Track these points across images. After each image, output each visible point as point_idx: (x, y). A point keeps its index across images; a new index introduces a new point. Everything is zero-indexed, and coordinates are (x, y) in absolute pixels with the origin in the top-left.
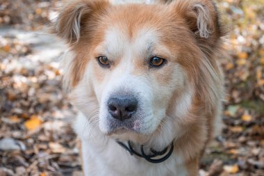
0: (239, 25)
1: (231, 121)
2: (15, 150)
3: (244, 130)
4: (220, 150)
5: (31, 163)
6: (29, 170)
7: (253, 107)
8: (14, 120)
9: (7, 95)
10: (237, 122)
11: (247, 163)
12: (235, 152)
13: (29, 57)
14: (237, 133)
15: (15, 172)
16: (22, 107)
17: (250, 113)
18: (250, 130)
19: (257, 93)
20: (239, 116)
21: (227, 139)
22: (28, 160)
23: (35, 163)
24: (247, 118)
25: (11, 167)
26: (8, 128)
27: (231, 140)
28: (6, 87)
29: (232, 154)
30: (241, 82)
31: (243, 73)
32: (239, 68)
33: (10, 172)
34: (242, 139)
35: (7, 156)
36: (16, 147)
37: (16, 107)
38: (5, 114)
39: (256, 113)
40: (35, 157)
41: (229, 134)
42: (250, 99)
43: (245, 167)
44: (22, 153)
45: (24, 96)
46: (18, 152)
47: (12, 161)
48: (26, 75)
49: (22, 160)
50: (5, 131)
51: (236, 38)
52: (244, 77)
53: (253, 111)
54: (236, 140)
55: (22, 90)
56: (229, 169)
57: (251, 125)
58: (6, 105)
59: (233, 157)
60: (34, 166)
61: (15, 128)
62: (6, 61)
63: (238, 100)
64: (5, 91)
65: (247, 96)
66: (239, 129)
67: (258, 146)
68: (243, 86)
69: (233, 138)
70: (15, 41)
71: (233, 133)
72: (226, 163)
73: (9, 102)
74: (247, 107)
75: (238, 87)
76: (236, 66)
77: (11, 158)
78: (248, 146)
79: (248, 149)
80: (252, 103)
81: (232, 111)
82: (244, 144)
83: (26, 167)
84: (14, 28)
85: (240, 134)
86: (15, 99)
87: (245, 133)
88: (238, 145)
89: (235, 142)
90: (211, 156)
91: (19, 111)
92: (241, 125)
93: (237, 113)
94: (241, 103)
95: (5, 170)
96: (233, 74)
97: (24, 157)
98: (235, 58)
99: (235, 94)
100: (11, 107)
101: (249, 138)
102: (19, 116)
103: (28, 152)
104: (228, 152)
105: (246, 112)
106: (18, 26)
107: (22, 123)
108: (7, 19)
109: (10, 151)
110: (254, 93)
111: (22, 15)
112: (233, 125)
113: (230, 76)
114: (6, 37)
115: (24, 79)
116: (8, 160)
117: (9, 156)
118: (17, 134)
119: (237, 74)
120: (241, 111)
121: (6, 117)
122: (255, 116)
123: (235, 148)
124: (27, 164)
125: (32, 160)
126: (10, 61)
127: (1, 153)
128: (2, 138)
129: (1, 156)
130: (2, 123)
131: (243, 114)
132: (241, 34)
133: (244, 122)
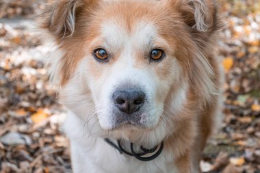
0: (253, 11)
1: (241, 111)
2: (20, 144)
3: (253, 120)
4: (226, 141)
5: (35, 157)
6: (32, 165)
8: (20, 114)
9: (15, 88)
10: (246, 112)
11: (254, 155)
12: (241, 143)
13: (39, 48)
14: (245, 123)
15: (19, 167)
16: (31, 100)
20: (249, 106)
21: (235, 130)
22: (32, 155)
23: (39, 157)
24: (257, 107)
25: (14, 161)
26: (15, 122)
27: (239, 131)
28: (15, 79)
29: (239, 146)
30: (252, 70)
31: (254, 61)
32: (250, 56)
33: (14, 167)
34: (250, 129)
35: (11, 151)
36: (21, 141)
37: (24, 100)
38: (12, 107)
40: (40, 151)
41: (238, 124)
43: (252, 159)
44: (27, 147)
45: (32, 88)
46: (23, 146)
47: (16, 155)
48: (36, 68)
49: (26, 154)
50: (12, 125)
51: (250, 24)
54: (244, 131)
55: (31, 82)
56: (235, 161)
58: (13, 98)
59: (240, 149)
60: (38, 160)
61: (22, 121)
62: (16, 53)
63: (247, 89)
64: (13, 84)
66: (248, 120)
68: (254, 74)
69: (241, 129)
70: (26, 32)
71: (241, 124)
72: (233, 155)
73: (17, 96)
74: (257, 96)
75: (249, 75)
76: (247, 54)
77: (15, 153)
78: (256, 136)
79: (256, 140)
81: (242, 101)
82: (252, 135)
83: (30, 162)
84: (26, 19)
85: (249, 125)
86: (23, 92)
87: (253, 123)
88: (246, 136)
89: (243, 133)
90: (218, 148)
91: (26, 104)
92: (250, 115)
93: (246, 103)
94: (251, 93)
95: (9, 165)
96: (244, 62)
97: (28, 151)
98: (247, 45)
99: (246, 84)
100: (18, 100)
101: (257, 129)
102: (26, 109)
103: (34, 147)
104: (235, 143)
105: (256, 102)
106: (31, 16)
107: (28, 116)
108: (19, 10)
109: (15, 146)
111: (34, 6)
112: (242, 115)
113: (241, 64)
114: (16, 29)
115: (33, 72)
116: (12, 155)
117: (14, 150)
118: (23, 127)
119: (248, 62)
120: (251, 100)
121: (13, 110)
123: (242, 139)
124: (31, 159)
125: (37, 154)
126: (20, 53)
127: (6, 148)
128: (7, 132)
129: (6, 151)
130: (9, 116)
131: (252, 103)
132: (255, 20)
133: (253, 112)
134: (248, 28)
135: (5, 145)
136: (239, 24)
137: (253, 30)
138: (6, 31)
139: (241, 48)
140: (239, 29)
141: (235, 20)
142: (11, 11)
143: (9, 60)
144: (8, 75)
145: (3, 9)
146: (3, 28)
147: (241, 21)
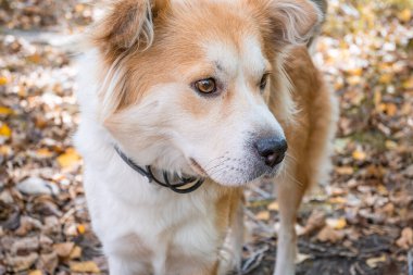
0: (352, 31)
1: (338, 159)
2: (44, 194)
3: (355, 171)
4: (320, 198)
5: (65, 212)
6: (62, 221)
7: (367, 141)
8: (43, 155)
9: (35, 120)
10: (346, 161)
11: (358, 216)
12: (339, 199)
13: (66, 69)
14: (345, 175)
15: (43, 223)
16: (55, 136)
17: (364, 148)
18: (363, 172)
19: (374, 122)
20: (349, 153)
21: (332, 183)
22: (61, 208)
23: (71, 211)
24: (360, 155)
25: (38, 216)
26: (36, 165)
27: (336, 184)
28: (34, 109)
29: (339, 203)
30: (353, 107)
31: (356, 95)
32: (350, 88)
33: (37, 223)
34: (352, 183)
35: (32, 202)
36: (47, 190)
37: (47, 136)
38: (32, 146)
39: (372, 149)
40: (72, 203)
41: (335, 176)
42: (365, 130)
43: (355, 221)
44: (54, 198)
45: (57, 122)
46: (48, 196)
47: (40, 208)
48: (61, 95)
49: (53, 207)
50: (33, 168)
51: (348, 47)
52: (357, 100)
53: (368, 147)
54: (343, 185)
55: (56, 114)
56: (333, 223)
57: (364, 164)
58: (33, 133)
59: (338, 207)
60: (69, 215)
61: (45, 164)
62: (34, 75)
63: (347, 131)
64: (32, 116)
65: (360, 127)
66: (349, 171)
67: (373, 193)
68: (355, 111)
69: (340, 182)
70: (47, 49)
71: (340, 176)
72: (330, 216)
73: (37, 131)
74: (360, 141)
75: (349, 113)
76: (346, 85)
77: (39, 204)
78: (360, 192)
79: (360, 196)
80: (368, 136)
81: (339, 146)
82: (354, 189)
83: (58, 217)
84: (46, 31)
85: (350, 177)
86: (45, 126)
87: (356, 175)
88: (347, 191)
89: (341, 187)
90: (310, 206)
91: (50, 142)
92: (351, 164)
93: (345, 149)
94: (352, 135)
95: (30, 220)
96: (342, 96)
97: (56, 203)
98: (346, 74)
99: (345, 123)
100: (40, 137)
101: (362, 182)
102: (51, 149)
103: (62, 198)
104: (333, 200)
105: (359, 148)
106: (51, 28)
107: (54, 158)
108: (37, 19)
109: (38, 196)
110: (370, 122)
111: (57, 13)
112: (340, 165)
114: (34, 43)
115: (59, 100)
116: (34, 207)
117: (36, 202)
118: (47, 172)
119: (347, 96)
120: (352, 145)
121: (32, 149)
122: (371, 153)
123: (342, 195)
124: (60, 213)
125: (67, 207)
126: (40, 76)
127: (25, 198)
128: (26, 178)
129: (25, 202)
130: (28, 157)
131: (354, 150)
132: (354, 42)
133: (355, 160)
134: (346, 52)
135: (24, 194)
136: (334, 47)
137: (352, 55)
138: (20, 46)
139: (336, 77)
140: (333, 53)
141: (328, 41)
142: (25, 20)
143: (25, 84)
144: (24, 104)
145: (15, 17)
146: (16, 41)
147: (336, 42)
